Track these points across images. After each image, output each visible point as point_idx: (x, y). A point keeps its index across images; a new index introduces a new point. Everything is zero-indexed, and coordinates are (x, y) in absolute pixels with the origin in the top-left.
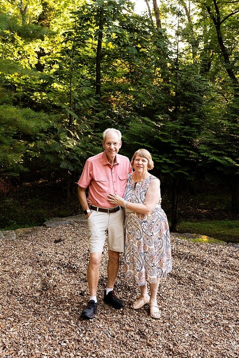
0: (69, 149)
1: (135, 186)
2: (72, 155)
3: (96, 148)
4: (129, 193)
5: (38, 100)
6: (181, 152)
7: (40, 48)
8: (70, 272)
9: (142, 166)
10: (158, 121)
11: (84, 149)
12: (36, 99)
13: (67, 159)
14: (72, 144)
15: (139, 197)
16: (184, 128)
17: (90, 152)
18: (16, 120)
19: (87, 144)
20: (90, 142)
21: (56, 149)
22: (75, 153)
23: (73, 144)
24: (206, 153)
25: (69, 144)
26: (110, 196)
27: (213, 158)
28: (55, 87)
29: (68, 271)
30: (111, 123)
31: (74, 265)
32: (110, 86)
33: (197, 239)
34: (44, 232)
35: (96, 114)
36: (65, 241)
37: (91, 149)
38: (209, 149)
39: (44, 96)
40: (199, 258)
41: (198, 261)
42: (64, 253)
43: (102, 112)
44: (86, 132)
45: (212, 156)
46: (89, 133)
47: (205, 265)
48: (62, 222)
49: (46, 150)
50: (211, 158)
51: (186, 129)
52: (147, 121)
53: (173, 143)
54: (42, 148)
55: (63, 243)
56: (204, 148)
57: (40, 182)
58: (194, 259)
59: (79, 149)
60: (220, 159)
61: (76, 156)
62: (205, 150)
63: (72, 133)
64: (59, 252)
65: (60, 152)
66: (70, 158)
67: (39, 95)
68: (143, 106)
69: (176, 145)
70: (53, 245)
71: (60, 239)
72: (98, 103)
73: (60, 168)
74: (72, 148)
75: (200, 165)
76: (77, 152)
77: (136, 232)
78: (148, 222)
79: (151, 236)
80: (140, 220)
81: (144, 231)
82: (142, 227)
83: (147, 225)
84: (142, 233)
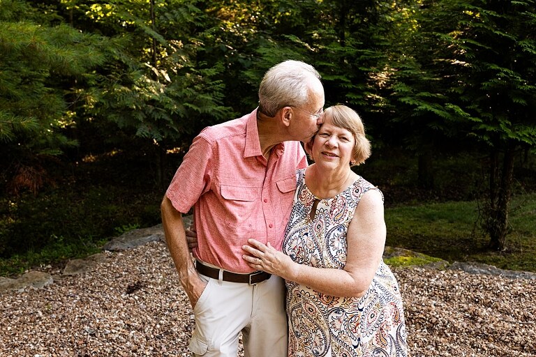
0: (153, 102)
1: (314, 208)
2: (158, 111)
3: (201, 96)
4: (298, 227)
5: (99, 18)
6: (359, 97)
9: (336, 152)
10: (312, 42)
11: (179, 100)
12: (96, 17)
13: (149, 119)
14: (156, 91)
15: (322, 244)
16: (362, 53)
17: (190, 106)
18: (34, 48)
19: (184, 91)
20: (189, 87)
21: (127, 103)
22: (163, 108)
23: (158, 91)
24: (408, 98)
25: (151, 92)
26: (251, 250)
27: (424, 106)
30: (225, 50)
33: (395, 257)
34: (109, 265)
35: (198, 35)
36: (149, 286)
37: (192, 99)
38: (413, 90)
39: (108, 11)
40: (422, 316)
41: (420, 324)
42: (144, 323)
43: (208, 30)
44: (182, 68)
45: (421, 104)
46: (187, 69)
47: (437, 333)
48: (143, 238)
49: (110, 105)
50: (420, 107)
51: (366, 55)
52: (294, 43)
53: (343, 82)
54: (103, 101)
55: (144, 293)
56: (405, 89)
57: (114, 153)
58: (412, 318)
59: (171, 100)
60: (437, 108)
61: (165, 113)
62: (406, 93)
63: (156, 71)
64: (133, 324)
65: (134, 107)
66: (154, 119)
67: (99, 8)
68: (276, 22)
69: (350, 86)
70: (125, 299)
71: (139, 282)
72: (202, 14)
73: (137, 137)
74: (157, 99)
75: (394, 120)
76: (166, 106)
77: (314, 334)
78: (347, 311)
79: (353, 348)
80: (325, 306)
81: (336, 334)
82: (330, 325)
83: (342, 320)
84: (328, 338)
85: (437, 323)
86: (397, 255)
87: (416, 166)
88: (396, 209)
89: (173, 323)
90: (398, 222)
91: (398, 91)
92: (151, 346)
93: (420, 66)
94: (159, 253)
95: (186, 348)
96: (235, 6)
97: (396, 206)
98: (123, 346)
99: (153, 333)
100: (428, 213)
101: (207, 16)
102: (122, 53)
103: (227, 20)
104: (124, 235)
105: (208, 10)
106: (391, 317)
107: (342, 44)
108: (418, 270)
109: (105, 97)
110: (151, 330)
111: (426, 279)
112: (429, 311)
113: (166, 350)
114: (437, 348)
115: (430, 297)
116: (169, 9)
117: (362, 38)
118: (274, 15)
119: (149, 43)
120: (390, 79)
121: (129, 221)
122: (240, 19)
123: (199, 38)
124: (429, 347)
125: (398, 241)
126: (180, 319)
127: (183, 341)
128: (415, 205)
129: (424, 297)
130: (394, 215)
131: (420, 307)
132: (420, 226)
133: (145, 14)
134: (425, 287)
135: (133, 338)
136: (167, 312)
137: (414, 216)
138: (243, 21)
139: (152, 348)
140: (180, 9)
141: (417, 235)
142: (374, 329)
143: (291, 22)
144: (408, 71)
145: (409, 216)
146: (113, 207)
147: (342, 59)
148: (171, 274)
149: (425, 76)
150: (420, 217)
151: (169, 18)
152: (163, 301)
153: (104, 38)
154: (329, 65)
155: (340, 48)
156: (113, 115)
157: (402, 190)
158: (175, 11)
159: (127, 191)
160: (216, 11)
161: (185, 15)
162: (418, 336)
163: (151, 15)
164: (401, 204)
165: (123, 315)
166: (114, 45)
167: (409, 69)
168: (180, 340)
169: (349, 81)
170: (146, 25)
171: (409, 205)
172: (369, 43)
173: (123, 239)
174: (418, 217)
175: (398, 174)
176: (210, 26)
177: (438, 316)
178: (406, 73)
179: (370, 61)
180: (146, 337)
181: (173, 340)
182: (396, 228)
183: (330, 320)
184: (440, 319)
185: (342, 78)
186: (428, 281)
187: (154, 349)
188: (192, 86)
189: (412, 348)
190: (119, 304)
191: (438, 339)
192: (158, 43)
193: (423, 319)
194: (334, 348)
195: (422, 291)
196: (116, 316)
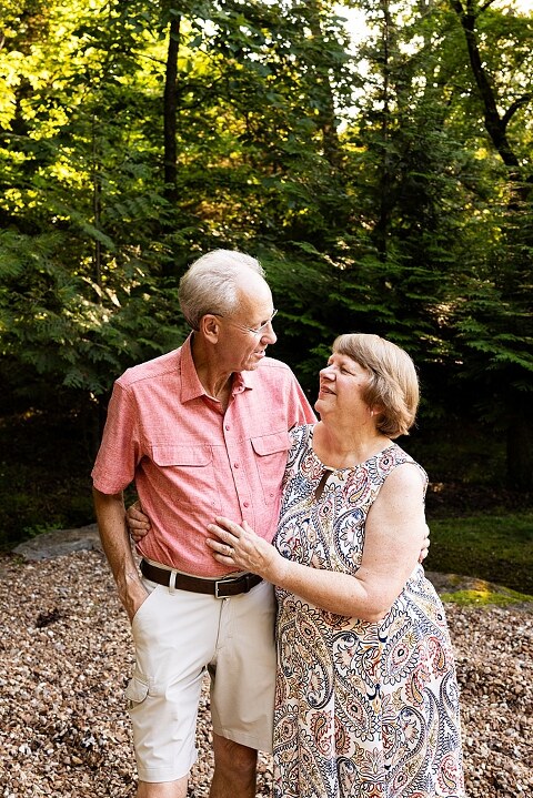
0: (91, 334)
1: (323, 482)
2: (98, 349)
3: (165, 329)
5: (16, 210)
6: (407, 338)
7: (21, 76)
8: (73, 765)
10: (336, 254)
11: (131, 333)
12: (12, 208)
13: (84, 360)
14: (96, 318)
15: (329, 536)
16: (412, 273)
17: (147, 342)
19: (139, 320)
20: (149, 315)
21: (52, 334)
22: (106, 343)
23: (101, 319)
24: (482, 343)
25: (88, 320)
26: (220, 531)
27: (505, 355)
28: (60, 178)
29: (68, 760)
31: (88, 735)
32: (201, 172)
33: (462, 591)
34: (11, 583)
35: (164, 237)
36: (71, 617)
37: (151, 333)
38: (488, 331)
39: (32, 200)
40: (499, 682)
41: (496, 694)
42: (60, 673)
43: (179, 231)
44: (137, 287)
45: (500, 351)
46: (145, 288)
47: (524, 710)
48: (68, 544)
49: (26, 337)
50: (499, 357)
51: (418, 275)
52: (307, 254)
53: (382, 314)
54: (15, 331)
55: (63, 628)
56: (477, 328)
57: (29, 415)
58: (484, 685)
59: (119, 332)
60: (526, 359)
61: (110, 352)
62: (479, 334)
63: (98, 290)
64: (44, 673)
65: (63, 341)
66: (92, 360)
67: (18, 195)
68: (285, 224)
69: (392, 321)
70: (32, 635)
71: (56, 610)
72: (171, 208)
73: (65, 388)
74: (98, 330)
75: (460, 375)
76: (111, 342)
77: (310, 672)
78: (361, 638)
79: (367, 698)
80: (328, 627)
81: (343, 673)
82: (335, 659)
83: (353, 652)
84: (331, 680)
85: (523, 694)
86: (465, 588)
87: (503, 454)
88: (471, 519)
89: (106, 674)
90: (473, 540)
91: (465, 331)
92: (69, 707)
93: (499, 294)
94: (90, 568)
95: (124, 714)
96: (222, 197)
97: (470, 515)
98: (26, 706)
99: (73, 688)
100: (521, 527)
101: (179, 210)
102: (48, 261)
103: (209, 219)
104: (37, 538)
105: (182, 204)
106: (431, 661)
107: (383, 259)
108: (499, 611)
109: (20, 326)
110: (71, 682)
111: (509, 627)
112: (511, 674)
113: (92, 715)
114: (522, 734)
115: (516, 654)
116: (121, 199)
117: (413, 250)
118: (282, 213)
119: (89, 249)
120: (455, 312)
121: (47, 519)
122: (231, 217)
123: (166, 243)
124: (510, 731)
125: (470, 568)
126: (117, 669)
127: (120, 702)
128: (501, 515)
129: (504, 654)
130: (467, 529)
131: (497, 668)
132: (506, 547)
133: (86, 206)
134: (507, 639)
135: (41, 693)
136: (98, 658)
137: (498, 532)
138: (234, 221)
139: (70, 711)
140: (138, 200)
141: (502, 560)
142: (404, 674)
143: (308, 225)
144: (481, 302)
145: (490, 531)
146: (23, 498)
147: (383, 280)
148: (106, 601)
149: (507, 309)
150: (508, 534)
151: (121, 212)
152: (92, 641)
153: (22, 237)
154: (361, 288)
155: (377, 264)
156: (29, 353)
157: (481, 490)
158: (129, 202)
159: (47, 474)
160: (196, 204)
161: (145, 208)
162: (493, 713)
163: (94, 206)
164: (479, 513)
165: (29, 659)
166: (36, 249)
167: (483, 298)
168: (114, 700)
169: (391, 313)
170: (87, 223)
171: (491, 514)
172: (421, 257)
173: (36, 544)
174: (503, 533)
175: (476, 465)
176: (182, 226)
177: (524, 683)
178: (478, 304)
179: (424, 285)
180: (63, 693)
181: (105, 700)
182: (469, 548)
183: (335, 650)
184: (527, 688)
185: (380, 309)
186: (513, 629)
187: (75, 712)
188: (152, 313)
189: (482, 732)
190: (23, 643)
191: (525, 719)
192: (103, 249)
193: (502, 686)
194: (338, 696)
195: (503, 645)
196: (17, 660)
